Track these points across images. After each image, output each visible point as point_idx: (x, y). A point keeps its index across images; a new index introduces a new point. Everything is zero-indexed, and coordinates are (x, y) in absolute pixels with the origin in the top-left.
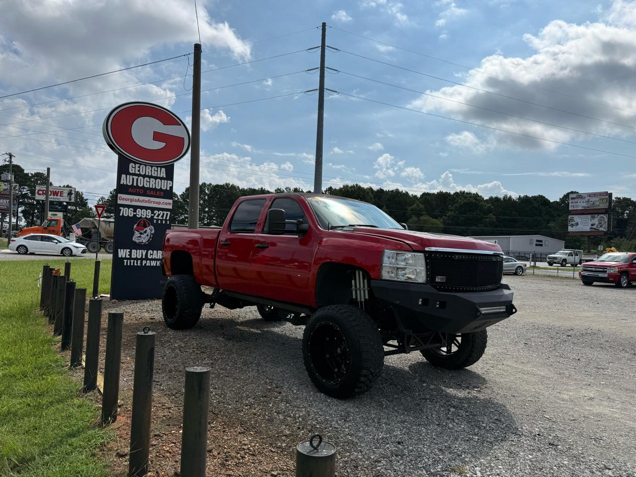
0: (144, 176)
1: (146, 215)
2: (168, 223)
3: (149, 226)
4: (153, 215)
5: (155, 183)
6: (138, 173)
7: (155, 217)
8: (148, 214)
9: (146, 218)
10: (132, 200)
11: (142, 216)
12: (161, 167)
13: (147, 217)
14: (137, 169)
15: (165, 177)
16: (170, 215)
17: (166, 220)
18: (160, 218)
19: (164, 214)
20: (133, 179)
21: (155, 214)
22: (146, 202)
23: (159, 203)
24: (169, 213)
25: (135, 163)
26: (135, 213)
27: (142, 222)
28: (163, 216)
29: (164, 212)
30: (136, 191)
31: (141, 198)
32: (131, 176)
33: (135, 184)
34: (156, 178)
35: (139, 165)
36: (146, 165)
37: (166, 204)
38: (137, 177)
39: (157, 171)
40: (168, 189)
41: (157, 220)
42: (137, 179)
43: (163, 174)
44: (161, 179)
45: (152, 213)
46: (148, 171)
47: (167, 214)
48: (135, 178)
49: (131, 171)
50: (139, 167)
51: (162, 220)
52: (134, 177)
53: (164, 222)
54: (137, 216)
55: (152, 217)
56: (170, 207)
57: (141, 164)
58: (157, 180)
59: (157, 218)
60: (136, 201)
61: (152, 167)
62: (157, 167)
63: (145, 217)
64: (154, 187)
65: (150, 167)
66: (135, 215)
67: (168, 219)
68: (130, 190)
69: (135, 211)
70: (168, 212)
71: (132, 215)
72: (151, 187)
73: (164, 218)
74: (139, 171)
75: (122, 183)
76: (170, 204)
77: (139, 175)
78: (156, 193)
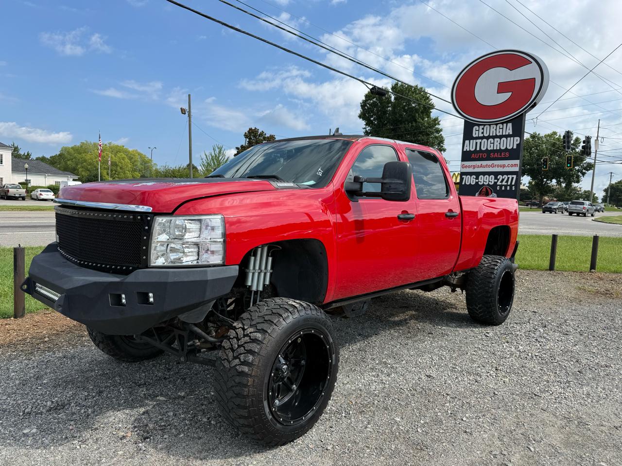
0: (488, 138)
1: (489, 181)
2: (514, 189)
3: (492, 193)
4: (496, 181)
5: (500, 143)
6: (482, 135)
7: (499, 183)
8: (491, 180)
9: (488, 185)
10: (474, 167)
11: (485, 183)
12: (507, 122)
13: (490, 183)
14: (481, 131)
15: (511, 133)
16: (517, 179)
17: (511, 186)
18: (504, 183)
19: (508, 178)
20: (476, 143)
21: (498, 180)
22: (489, 166)
23: (504, 166)
24: (515, 177)
25: (479, 125)
26: (477, 181)
27: (484, 190)
28: (507, 182)
29: (509, 176)
30: (479, 155)
31: (484, 163)
32: (475, 141)
33: (478, 149)
34: (500, 137)
35: (483, 127)
36: (490, 125)
37: (512, 166)
38: (480, 140)
39: (503, 128)
40: (515, 147)
41: (501, 186)
42: (481, 143)
43: (509, 129)
44: (507, 136)
45: (496, 178)
46: (493, 130)
47: (513, 178)
48: (479, 141)
49: (474, 136)
50: (483, 129)
51: (506, 186)
52: (477, 141)
53: (508, 188)
54: (479, 183)
55: (495, 183)
56: (517, 169)
57: (484, 125)
58: (503, 139)
59: (501, 184)
60: (478, 167)
61: (497, 124)
62: (503, 123)
63: (487, 183)
64: (498, 148)
65: (495, 126)
66: (477, 183)
67: (513, 183)
68: (473, 156)
69: (477, 178)
70: (513, 176)
71: (474, 183)
72: (495, 148)
73: (509, 183)
74: (483, 133)
75: (465, 150)
76: (516, 165)
77: (484, 138)
78: (501, 155)
